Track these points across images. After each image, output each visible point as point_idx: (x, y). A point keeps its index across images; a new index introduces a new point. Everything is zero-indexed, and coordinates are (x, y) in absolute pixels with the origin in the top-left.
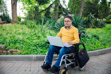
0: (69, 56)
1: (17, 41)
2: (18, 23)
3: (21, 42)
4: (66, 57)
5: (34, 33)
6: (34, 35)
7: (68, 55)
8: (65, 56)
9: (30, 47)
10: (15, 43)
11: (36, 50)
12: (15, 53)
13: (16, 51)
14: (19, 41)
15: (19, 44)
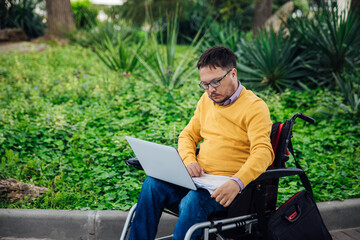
0: (224, 228)
1: (39, 137)
2: (73, 41)
3: (59, 143)
4: (207, 232)
5: (129, 97)
6: (128, 104)
7: (216, 223)
8: (203, 229)
9: (92, 166)
10: (29, 149)
11: (111, 184)
12: (18, 196)
13: (24, 190)
14: (49, 140)
15: (46, 153)
